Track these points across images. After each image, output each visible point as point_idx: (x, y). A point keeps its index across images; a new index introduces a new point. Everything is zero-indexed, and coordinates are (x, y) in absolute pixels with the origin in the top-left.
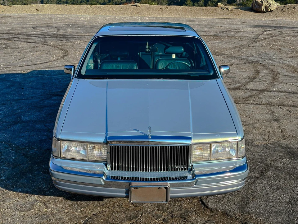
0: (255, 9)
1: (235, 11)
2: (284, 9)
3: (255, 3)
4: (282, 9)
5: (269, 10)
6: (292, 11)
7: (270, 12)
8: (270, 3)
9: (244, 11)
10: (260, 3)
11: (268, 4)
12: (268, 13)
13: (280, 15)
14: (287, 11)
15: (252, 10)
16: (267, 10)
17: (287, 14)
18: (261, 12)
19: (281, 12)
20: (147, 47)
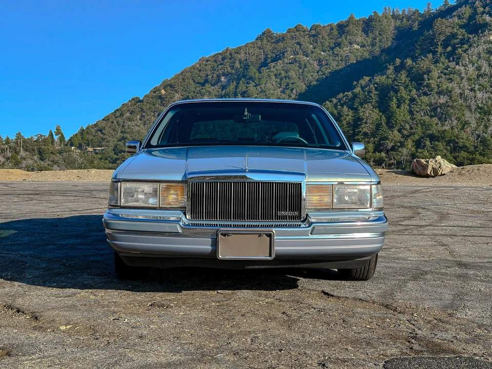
0: (417, 172)
1: (388, 175)
2: (463, 172)
3: (416, 163)
4: (459, 171)
5: (440, 173)
6: (475, 174)
7: (440, 176)
8: (440, 163)
9: (400, 176)
10: (425, 163)
11: (436, 165)
12: (437, 178)
13: (457, 179)
14: (467, 174)
15: (413, 174)
16: (436, 174)
17: (468, 178)
18: (427, 176)
19: (458, 176)
20: (246, 113)
